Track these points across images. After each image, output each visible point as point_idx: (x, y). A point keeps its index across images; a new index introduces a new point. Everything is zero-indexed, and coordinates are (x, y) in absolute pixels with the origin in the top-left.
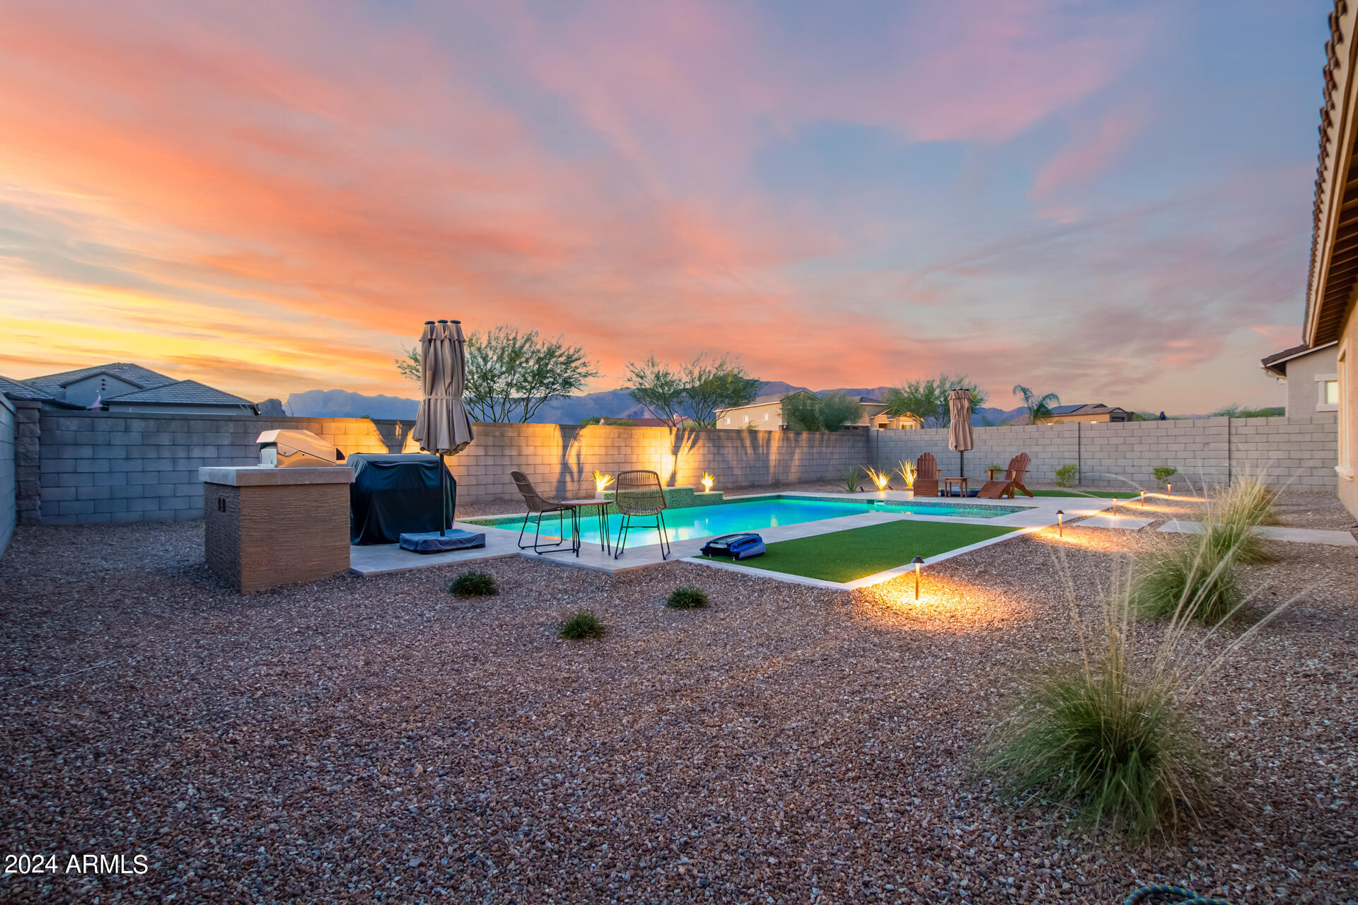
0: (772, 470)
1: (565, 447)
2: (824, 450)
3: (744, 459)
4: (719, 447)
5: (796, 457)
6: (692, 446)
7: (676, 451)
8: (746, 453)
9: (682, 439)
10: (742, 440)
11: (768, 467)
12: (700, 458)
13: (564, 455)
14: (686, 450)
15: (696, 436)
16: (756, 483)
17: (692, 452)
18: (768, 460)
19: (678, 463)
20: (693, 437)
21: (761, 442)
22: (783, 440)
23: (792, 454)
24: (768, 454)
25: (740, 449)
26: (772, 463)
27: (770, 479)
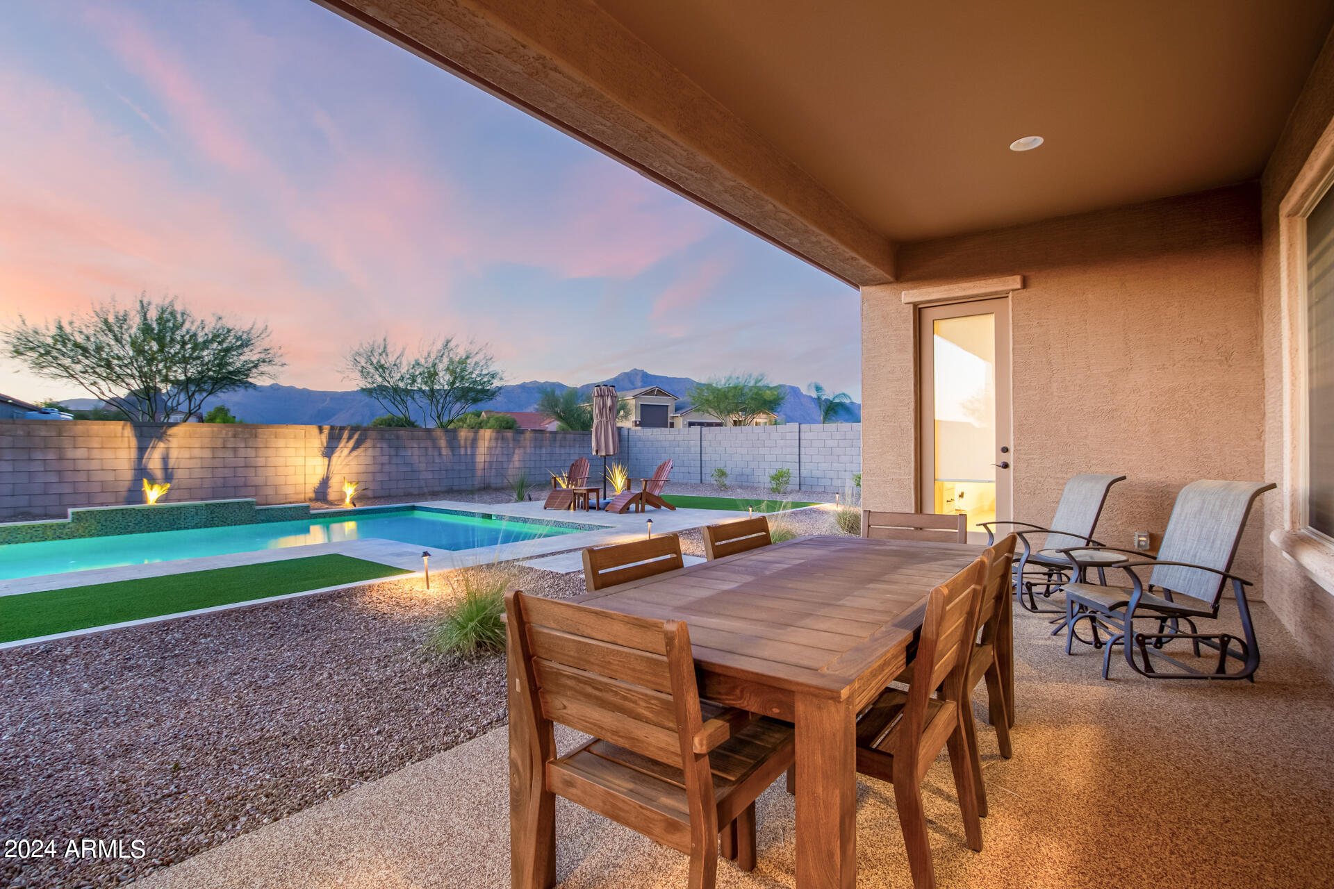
0: (479, 473)
1: (142, 450)
2: (557, 450)
3: (437, 461)
4: (397, 448)
5: (516, 458)
6: (354, 448)
7: (329, 452)
8: (440, 455)
9: (339, 438)
10: (434, 440)
11: (473, 470)
12: (369, 460)
13: (140, 458)
14: (346, 451)
15: (360, 435)
16: (456, 488)
17: (355, 453)
18: (474, 462)
19: (332, 468)
20: (356, 436)
21: (462, 442)
22: (497, 439)
23: (510, 456)
24: (473, 455)
25: (430, 449)
26: (480, 466)
27: (477, 482)
